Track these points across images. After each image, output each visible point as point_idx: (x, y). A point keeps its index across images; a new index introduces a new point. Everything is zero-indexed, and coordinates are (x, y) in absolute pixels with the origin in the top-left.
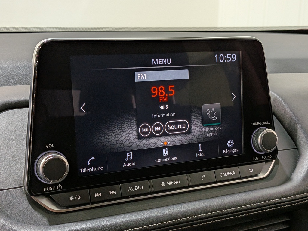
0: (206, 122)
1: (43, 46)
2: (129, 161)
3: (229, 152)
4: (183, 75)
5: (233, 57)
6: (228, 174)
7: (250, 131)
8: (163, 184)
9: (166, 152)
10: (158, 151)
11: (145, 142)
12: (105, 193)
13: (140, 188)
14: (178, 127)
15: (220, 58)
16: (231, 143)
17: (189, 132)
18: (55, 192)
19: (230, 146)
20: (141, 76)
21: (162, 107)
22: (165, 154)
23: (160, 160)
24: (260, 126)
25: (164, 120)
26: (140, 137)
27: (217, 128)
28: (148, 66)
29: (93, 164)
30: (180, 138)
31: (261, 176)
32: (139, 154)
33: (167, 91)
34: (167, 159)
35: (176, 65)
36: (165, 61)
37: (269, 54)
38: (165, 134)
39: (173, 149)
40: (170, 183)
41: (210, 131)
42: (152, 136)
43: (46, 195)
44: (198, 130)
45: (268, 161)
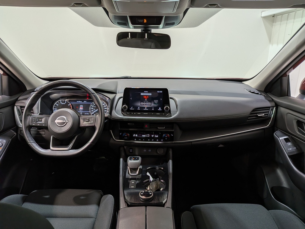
0: (155, 103)
1: (126, 88)
4: (150, 94)
5: (161, 92)
6: (158, 114)
7: (164, 106)
9: (146, 108)
10: (144, 108)
12: (133, 113)
13: (140, 113)
14: (149, 104)
15: (159, 92)
16: (160, 108)
17: (151, 105)
20: (142, 94)
21: (146, 100)
24: (166, 106)
25: (146, 102)
26: (141, 105)
27: (157, 105)
28: (143, 92)
29: (132, 108)
30: (149, 106)
31: (167, 115)
32: (140, 108)
33: (147, 97)
34: (146, 109)
35: (149, 92)
36: (147, 92)
38: (146, 105)
39: (147, 108)
40: (146, 114)
41: (155, 105)
42: (143, 105)
43: (124, 112)
44: (153, 105)
45: (168, 113)
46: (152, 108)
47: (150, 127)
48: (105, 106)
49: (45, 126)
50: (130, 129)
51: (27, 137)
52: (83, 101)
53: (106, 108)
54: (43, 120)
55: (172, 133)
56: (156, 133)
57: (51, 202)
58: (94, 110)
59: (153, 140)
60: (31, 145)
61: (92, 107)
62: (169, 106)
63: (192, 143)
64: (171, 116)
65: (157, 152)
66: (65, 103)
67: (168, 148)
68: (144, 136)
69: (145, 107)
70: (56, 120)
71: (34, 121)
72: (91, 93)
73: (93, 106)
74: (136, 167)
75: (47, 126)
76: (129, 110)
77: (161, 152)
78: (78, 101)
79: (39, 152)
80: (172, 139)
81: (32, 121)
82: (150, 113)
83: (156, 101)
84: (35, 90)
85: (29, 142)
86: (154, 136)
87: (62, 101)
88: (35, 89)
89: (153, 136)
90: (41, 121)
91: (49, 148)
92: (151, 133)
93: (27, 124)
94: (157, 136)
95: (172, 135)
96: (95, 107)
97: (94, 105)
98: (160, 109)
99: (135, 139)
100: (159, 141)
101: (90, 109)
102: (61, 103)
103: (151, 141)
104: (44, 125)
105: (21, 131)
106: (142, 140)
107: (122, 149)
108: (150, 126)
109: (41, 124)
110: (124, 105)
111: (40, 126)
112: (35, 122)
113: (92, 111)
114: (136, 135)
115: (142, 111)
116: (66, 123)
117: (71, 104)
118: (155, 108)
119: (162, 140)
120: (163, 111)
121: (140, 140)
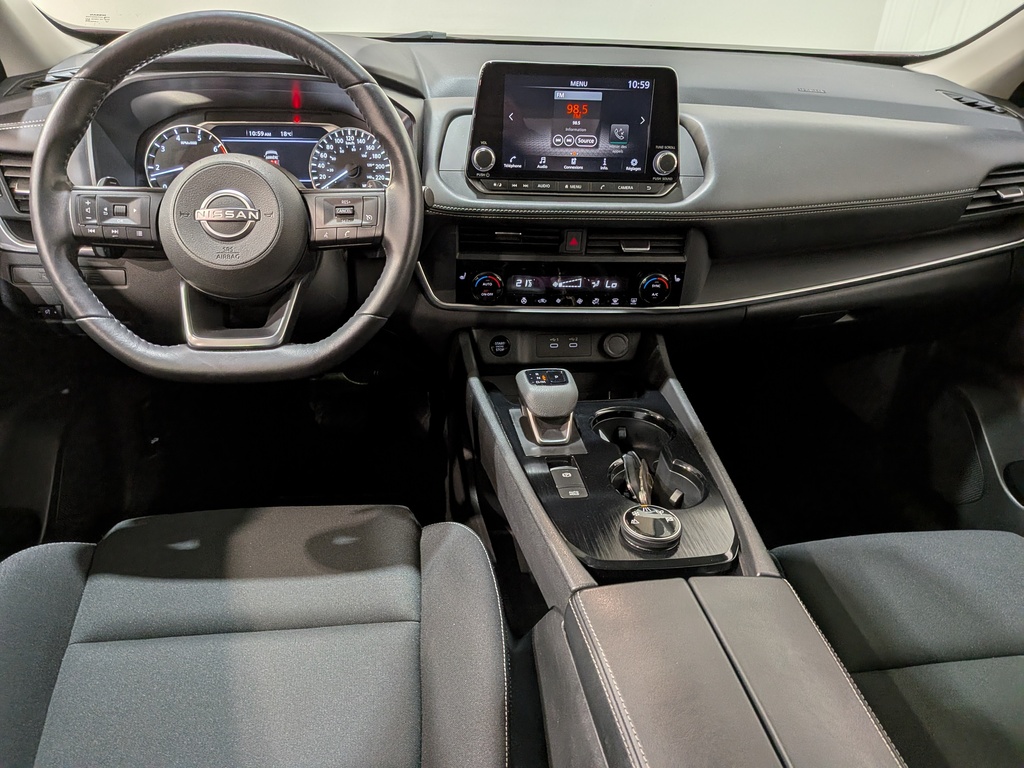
0: (613, 139)
1: (488, 65)
2: (542, 164)
3: (632, 169)
4: (597, 96)
5: (645, 84)
6: (626, 188)
7: (653, 153)
8: (567, 186)
9: (573, 161)
10: (567, 160)
11: (557, 150)
12: (520, 186)
13: (548, 186)
14: (587, 141)
15: (634, 84)
16: (634, 162)
17: (597, 146)
18: (485, 178)
19: (632, 164)
20: (559, 95)
21: (575, 123)
22: (573, 163)
23: (568, 167)
24: (664, 149)
25: (575, 134)
26: (553, 146)
27: (623, 147)
28: (565, 85)
29: (514, 162)
30: (587, 151)
31: (662, 193)
32: (551, 159)
33: (580, 109)
34: (574, 166)
35: (592, 86)
36: (582, 84)
37: (683, 82)
38: (574, 146)
39: (580, 160)
40: (573, 187)
41: (616, 149)
42: (563, 146)
43: (478, 179)
44: (605, 146)
45: (668, 183)
46: (598, 160)
47: (587, 247)
48: (376, 156)
49: (148, 238)
50: (506, 257)
51: (69, 289)
52: (276, 134)
53: (382, 166)
54: (134, 208)
55: (679, 269)
56: (610, 271)
57: (213, 565)
58: (328, 174)
59: (596, 301)
60: (93, 327)
61: (319, 160)
62: (676, 152)
63: (751, 310)
64: (682, 199)
65: (601, 349)
66: (196, 139)
67: (646, 333)
68: (560, 285)
69: (570, 158)
70: (201, 211)
71: (89, 215)
72: (354, 79)
73: (324, 156)
74: (563, 413)
75: (154, 238)
76: (498, 172)
77: (620, 347)
78: (254, 133)
79: (138, 359)
80: (674, 295)
81: (81, 215)
82: (590, 185)
83: (620, 129)
84: (49, 78)
85: (81, 314)
86: (602, 284)
87: (182, 131)
88: (45, 72)
89: (596, 284)
90: (125, 214)
91: (182, 340)
92: (589, 271)
93: (60, 230)
94: (614, 285)
95: (678, 280)
96: (334, 159)
97: (330, 153)
98: (634, 166)
99: (524, 300)
100: (623, 303)
101: (313, 168)
102: (178, 138)
103: (587, 303)
104: (140, 233)
105: (11, 266)
106: (551, 303)
107: (464, 340)
108: (588, 241)
109: (127, 226)
110: (480, 145)
111: (123, 236)
112: (95, 221)
113: (323, 177)
114: (529, 283)
115: (557, 176)
116: (249, 222)
117: (225, 144)
118: (612, 160)
119: (634, 301)
120: (647, 175)
121: (542, 305)
